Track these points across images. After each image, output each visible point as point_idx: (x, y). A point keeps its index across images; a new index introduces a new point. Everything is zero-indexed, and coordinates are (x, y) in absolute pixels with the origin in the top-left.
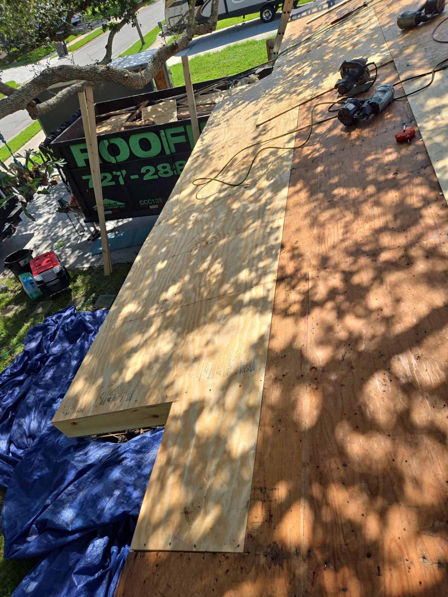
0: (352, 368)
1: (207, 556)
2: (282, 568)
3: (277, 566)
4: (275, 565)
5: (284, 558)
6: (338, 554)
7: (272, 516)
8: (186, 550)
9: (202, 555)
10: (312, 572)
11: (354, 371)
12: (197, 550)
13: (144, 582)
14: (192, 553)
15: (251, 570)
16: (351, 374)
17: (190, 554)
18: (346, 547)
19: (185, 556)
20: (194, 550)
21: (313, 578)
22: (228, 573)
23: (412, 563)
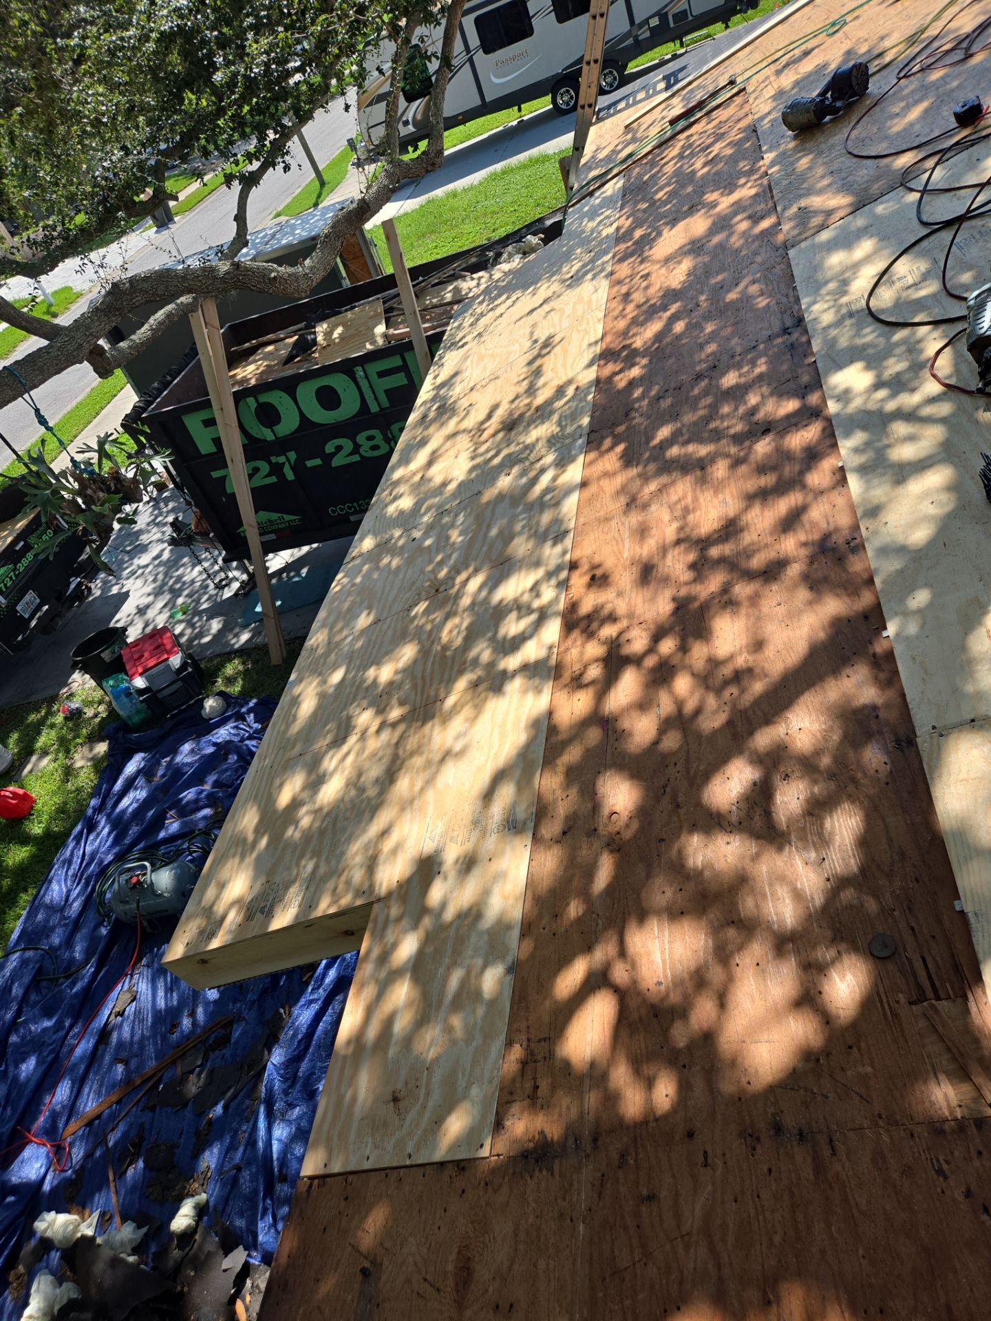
0: (678, 806)
1: (429, 1170)
2: (552, 1174)
3: (544, 1172)
4: (541, 1171)
5: (556, 1157)
6: (642, 1139)
7: (538, 1087)
8: (395, 1164)
9: (421, 1171)
10: (598, 1174)
11: (682, 811)
12: (414, 1163)
13: (325, 1229)
14: (405, 1170)
15: (501, 1185)
16: (675, 819)
17: (402, 1171)
18: (655, 1124)
19: (393, 1176)
20: (408, 1162)
21: (602, 1185)
22: (465, 1195)
23: (758, 1139)
